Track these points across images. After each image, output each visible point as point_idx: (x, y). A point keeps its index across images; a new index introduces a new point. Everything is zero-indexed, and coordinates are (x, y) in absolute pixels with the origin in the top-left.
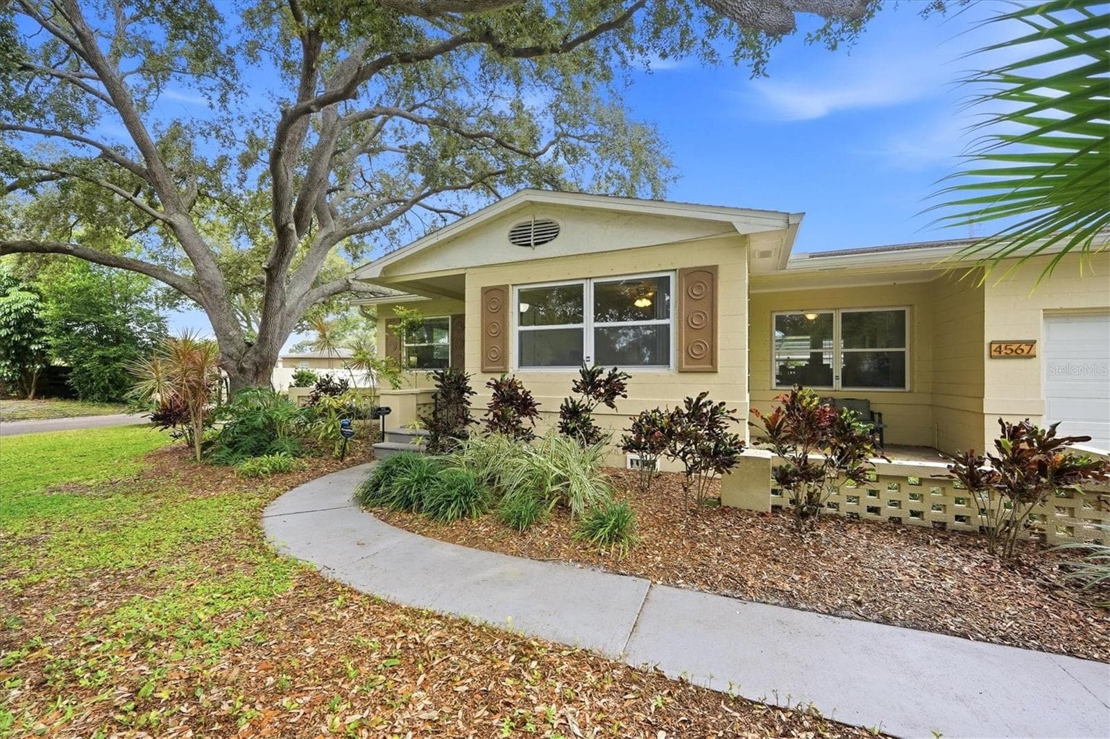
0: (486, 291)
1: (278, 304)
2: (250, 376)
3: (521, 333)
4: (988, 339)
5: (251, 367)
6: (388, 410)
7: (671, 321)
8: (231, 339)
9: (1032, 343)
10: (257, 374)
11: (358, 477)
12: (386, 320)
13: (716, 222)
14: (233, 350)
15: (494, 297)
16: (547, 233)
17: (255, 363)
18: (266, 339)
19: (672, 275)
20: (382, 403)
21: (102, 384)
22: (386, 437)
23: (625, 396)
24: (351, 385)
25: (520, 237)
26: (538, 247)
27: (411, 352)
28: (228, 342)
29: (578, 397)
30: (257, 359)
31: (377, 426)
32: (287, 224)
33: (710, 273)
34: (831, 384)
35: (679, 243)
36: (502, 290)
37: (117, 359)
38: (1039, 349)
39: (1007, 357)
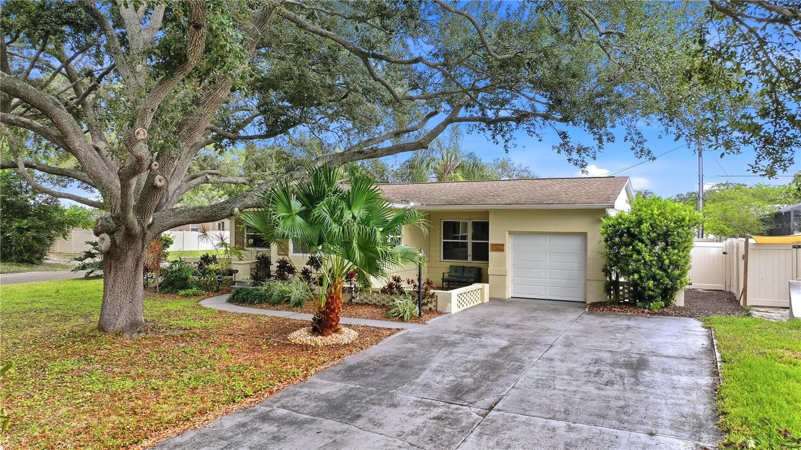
6: (237, 271)
9: (503, 245)
11: (227, 296)
12: (236, 220)
20: (234, 268)
21: (19, 248)
22: (236, 284)
24: (217, 257)
27: (249, 237)
29: (309, 267)
31: (232, 279)
34: (467, 259)
37: (28, 229)
39: (495, 250)
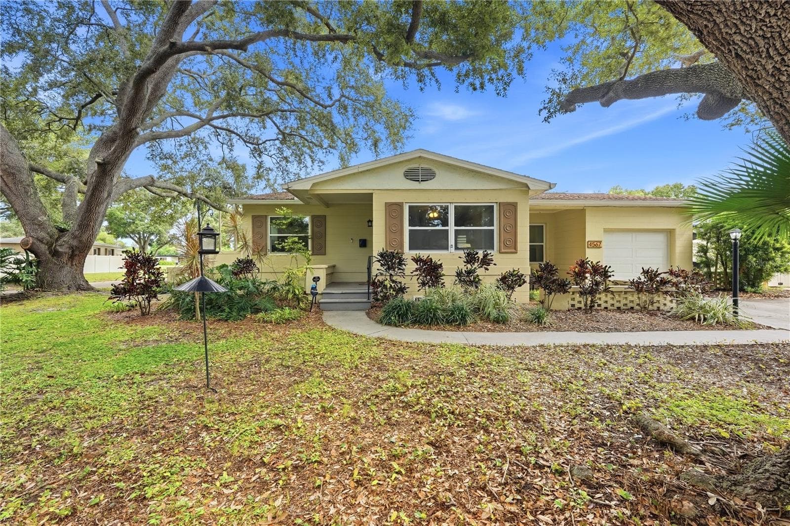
0: (389, 206)
1: (106, 195)
2: (65, 259)
3: (410, 231)
4: (587, 241)
5: (67, 250)
7: (495, 228)
8: (41, 225)
9: (600, 242)
10: (72, 257)
12: (253, 216)
13: (516, 182)
14: (42, 234)
15: (393, 209)
16: (429, 175)
17: (71, 247)
18: (88, 225)
19: (495, 205)
23: (495, 264)
25: (411, 175)
26: (422, 183)
28: (37, 227)
30: (75, 243)
32: (136, 128)
33: (513, 206)
35: (500, 189)
36: (400, 205)
38: (603, 244)
39: (593, 247)
